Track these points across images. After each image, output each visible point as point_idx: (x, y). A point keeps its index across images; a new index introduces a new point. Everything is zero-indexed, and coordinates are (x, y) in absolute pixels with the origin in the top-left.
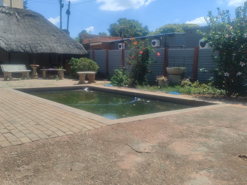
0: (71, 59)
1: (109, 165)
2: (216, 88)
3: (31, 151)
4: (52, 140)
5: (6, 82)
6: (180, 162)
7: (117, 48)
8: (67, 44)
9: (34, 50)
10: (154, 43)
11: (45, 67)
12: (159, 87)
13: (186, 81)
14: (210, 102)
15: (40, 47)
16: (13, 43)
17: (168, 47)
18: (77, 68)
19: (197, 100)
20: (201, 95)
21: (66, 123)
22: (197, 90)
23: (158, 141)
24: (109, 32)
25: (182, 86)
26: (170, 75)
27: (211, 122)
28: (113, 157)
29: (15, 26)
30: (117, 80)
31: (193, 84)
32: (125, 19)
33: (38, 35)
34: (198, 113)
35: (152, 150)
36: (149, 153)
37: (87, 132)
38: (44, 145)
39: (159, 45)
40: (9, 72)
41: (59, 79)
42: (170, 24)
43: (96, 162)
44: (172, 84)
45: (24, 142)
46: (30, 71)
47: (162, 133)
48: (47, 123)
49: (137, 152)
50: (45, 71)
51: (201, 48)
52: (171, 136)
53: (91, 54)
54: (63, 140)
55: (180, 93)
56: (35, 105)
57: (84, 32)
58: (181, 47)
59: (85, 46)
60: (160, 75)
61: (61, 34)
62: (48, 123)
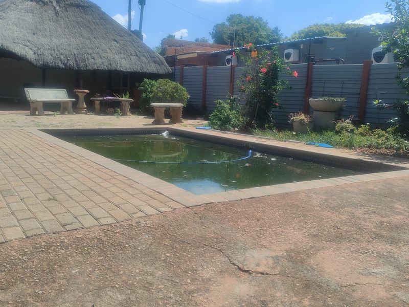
0: (143, 82)
1: (177, 299)
2: (402, 137)
3: (20, 259)
4: (68, 236)
5: (32, 118)
6: (335, 303)
7: (224, 64)
8: (137, 56)
9: (82, 65)
10: (288, 56)
11: (99, 95)
12: (294, 133)
13: (344, 124)
14: (393, 164)
15: (92, 60)
16: (47, 53)
17: (313, 60)
18: (153, 97)
19: (367, 159)
20: (374, 151)
21: (107, 199)
22: (365, 141)
23: (287, 247)
24: (212, 39)
25: (337, 133)
26: (315, 113)
27: (398, 206)
28: (189, 281)
29: (51, 23)
30: (220, 120)
31: (357, 129)
32: (240, 15)
33: (90, 39)
34: (371, 187)
35: (273, 268)
36: (267, 274)
37: (142, 221)
38: (49, 246)
39: (297, 59)
40: (39, 101)
41: (122, 115)
42: (317, 24)
43: (149, 290)
44: (318, 128)
45: (8, 238)
46: (74, 99)
47: (296, 228)
48: (71, 198)
49: (240, 269)
50: (99, 100)
51: (375, 63)
52: (315, 236)
53: (178, 73)
54: (92, 235)
55: (332, 145)
56: (63, 160)
57: (171, 37)
58: (338, 62)
59: (169, 60)
60: (296, 112)
61: (128, 39)
62: (73, 197)
